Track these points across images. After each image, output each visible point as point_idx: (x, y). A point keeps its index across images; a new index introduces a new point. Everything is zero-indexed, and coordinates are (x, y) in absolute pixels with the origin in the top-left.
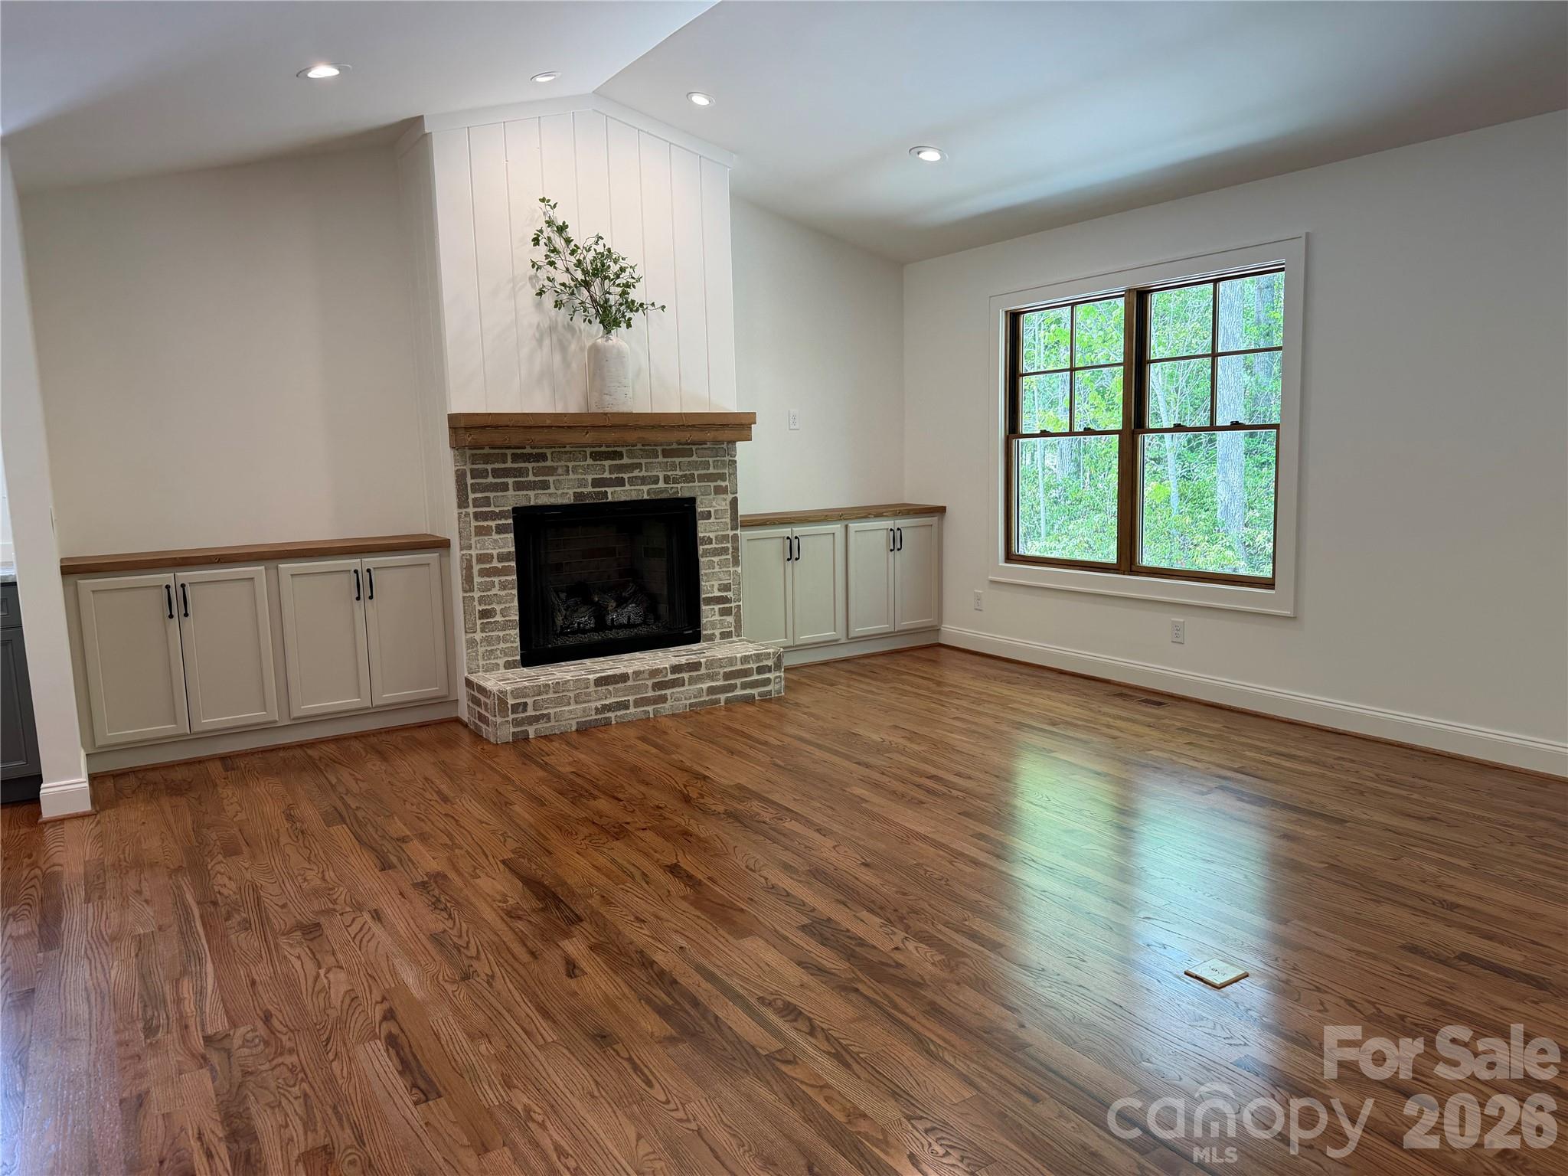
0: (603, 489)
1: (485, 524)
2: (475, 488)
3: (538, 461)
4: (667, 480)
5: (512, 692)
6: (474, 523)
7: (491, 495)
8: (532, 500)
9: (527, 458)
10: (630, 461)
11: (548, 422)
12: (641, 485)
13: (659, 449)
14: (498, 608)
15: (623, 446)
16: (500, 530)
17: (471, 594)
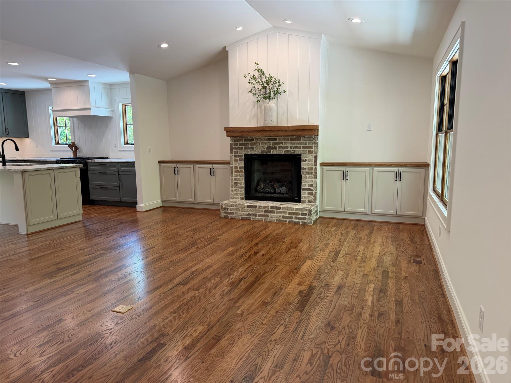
0: (270, 150)
1: (236, 158)
2: (235, 148)
3: (251, 141)
4: (291, 148)
5: (225, 204)
6: (234, 158)
7: (238, 150)
8: (249, 152)
9: (249, 140)
10: (279, 142)
11: (247, 130)
12: (282, 149)
13: (289, 138)
14: (239, 182)
15: (277, 137)
16: (241, 160)
17: (232, 177)
